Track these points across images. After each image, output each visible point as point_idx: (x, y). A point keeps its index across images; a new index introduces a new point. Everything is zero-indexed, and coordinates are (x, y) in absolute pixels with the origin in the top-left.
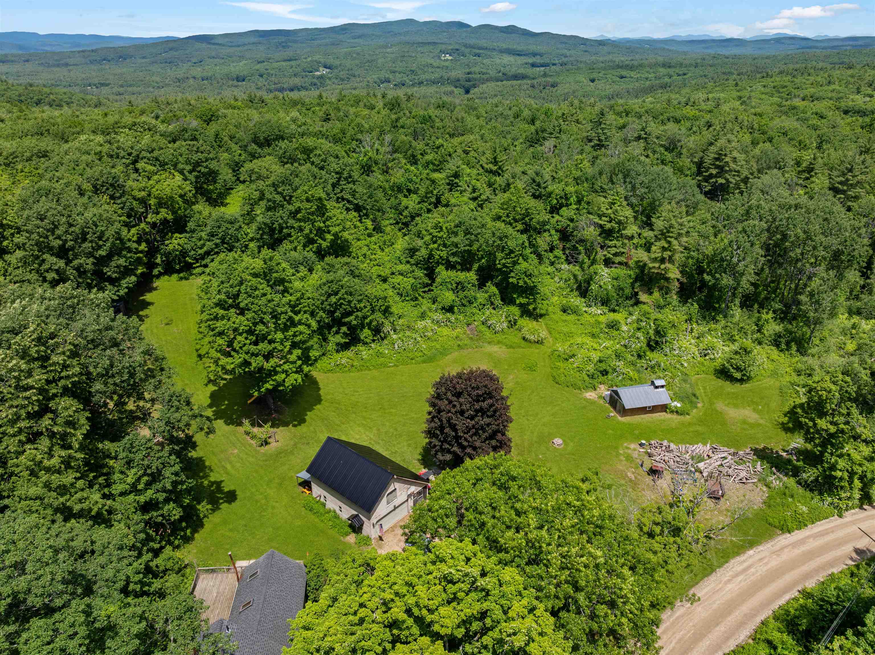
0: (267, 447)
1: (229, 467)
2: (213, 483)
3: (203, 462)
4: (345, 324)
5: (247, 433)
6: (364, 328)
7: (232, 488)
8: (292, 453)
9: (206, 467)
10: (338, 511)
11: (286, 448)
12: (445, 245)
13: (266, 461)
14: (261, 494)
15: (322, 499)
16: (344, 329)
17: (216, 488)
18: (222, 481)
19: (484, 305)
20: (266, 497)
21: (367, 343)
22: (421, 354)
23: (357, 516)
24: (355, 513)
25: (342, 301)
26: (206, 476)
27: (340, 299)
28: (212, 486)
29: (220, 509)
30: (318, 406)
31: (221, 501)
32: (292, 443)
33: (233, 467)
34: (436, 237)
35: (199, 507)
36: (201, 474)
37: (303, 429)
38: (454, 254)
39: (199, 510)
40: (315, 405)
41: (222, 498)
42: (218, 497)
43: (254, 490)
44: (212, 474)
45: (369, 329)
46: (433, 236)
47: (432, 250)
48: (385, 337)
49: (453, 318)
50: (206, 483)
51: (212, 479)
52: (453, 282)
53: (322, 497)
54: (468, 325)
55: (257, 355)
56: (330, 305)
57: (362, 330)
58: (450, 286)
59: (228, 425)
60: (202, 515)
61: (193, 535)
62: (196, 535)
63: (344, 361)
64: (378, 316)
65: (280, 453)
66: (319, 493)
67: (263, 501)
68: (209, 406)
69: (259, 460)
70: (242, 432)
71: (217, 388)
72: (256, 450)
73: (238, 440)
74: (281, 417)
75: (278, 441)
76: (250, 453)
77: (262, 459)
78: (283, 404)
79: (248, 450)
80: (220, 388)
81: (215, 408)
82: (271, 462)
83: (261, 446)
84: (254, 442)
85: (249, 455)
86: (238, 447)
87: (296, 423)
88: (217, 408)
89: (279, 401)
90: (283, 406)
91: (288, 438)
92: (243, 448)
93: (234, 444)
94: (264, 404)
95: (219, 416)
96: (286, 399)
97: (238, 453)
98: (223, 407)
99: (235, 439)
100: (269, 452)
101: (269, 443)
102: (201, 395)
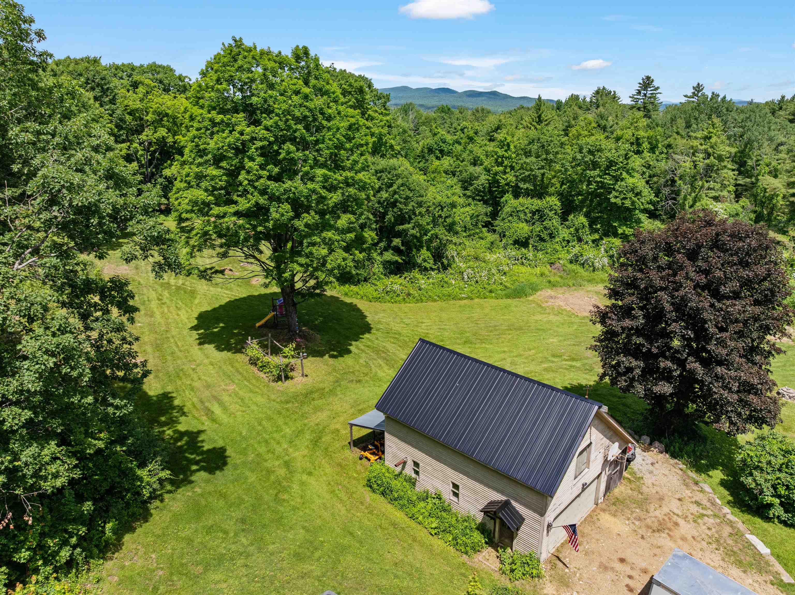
0: (289, 383)
1: (217, 410)
2: (182, 434)
3: (171, 399)
4: (399, 234)
5: (253, 362)
6: (422, 247)
7: (220, 444)
8: (332, 392)
9: (173, 408)
10: (448, 496)
11: (321, 386)
12: (512, 168)
13: (287, 402)
14: (278, 458)
15: (409, 471)
16: (397, 242)
17: (187, 443)
18: (200, 432)
19: (568, 242)
20: (287, 464)
21: (426, 269)
22: (501, 287)
23: (507, 504)
24: (499, 497)
25: (396, 196)
26: (172, 422)
27: (395, 193)
28: (180, 439)
29: (191, 482)
30: (367, 336)
31: (194, 467)
32: (332, 379)
33: (225, 409)
34: (503, 156)
35: (143, 473)
36: (163, 419)
37: (347, 360)
38: (524, 180)
39: (141, 479)
40: (363, 333)
41: (197, 463)
42: (187, 459)
43: (262, 449)
44: (182, 419)
45: (428, 249)
46: (499, 157)
47: (496, 174)
48: (449, 265)
49: (530, 255)
50: (169, 432)
51: (181, 428)
52: (527, 211)
53: (410, 464)
54: (551, 264)
55: (279, 200)
56: (379, 202)
57: (418, 250)
58: (522, 215)
59: (222, 350)
60: (146, 493)
61: (119, 539)
62: (127, 538)
63: (396, 287)
64: (440, 231)
65: (312, 392)
66: (402, 456)
67: (282, 472)
68: (195, 328)
69: (274, 401)
70: (245, 361)
71: (209, 309)
72: (268, 386)
73: (238, 371)
74: (310, 344)
75: (306, 376)
76: (257, 390)
77: (278, 400)
78: (312, 329)
79: (254, 385)
80: (214, 309)
81: (202, 331)
82: (297, 405)
83: (277, 382)
84: (264, 376)
85: (257, 392)
86: (237, 381)
87: (335, 353)
88: (206, 330)
89: (305, 325)
90: (311, 332)
91: (323, 372)
92: (246, 383)
93: (229, 376)
94: (281, 329)
95: (207, 340)
96: (315, 325)
97: (237, 389)
98: (215, 330)
99: (232, 369)
100: (292, 390)
101: (292, 378)
102: (183, 315)
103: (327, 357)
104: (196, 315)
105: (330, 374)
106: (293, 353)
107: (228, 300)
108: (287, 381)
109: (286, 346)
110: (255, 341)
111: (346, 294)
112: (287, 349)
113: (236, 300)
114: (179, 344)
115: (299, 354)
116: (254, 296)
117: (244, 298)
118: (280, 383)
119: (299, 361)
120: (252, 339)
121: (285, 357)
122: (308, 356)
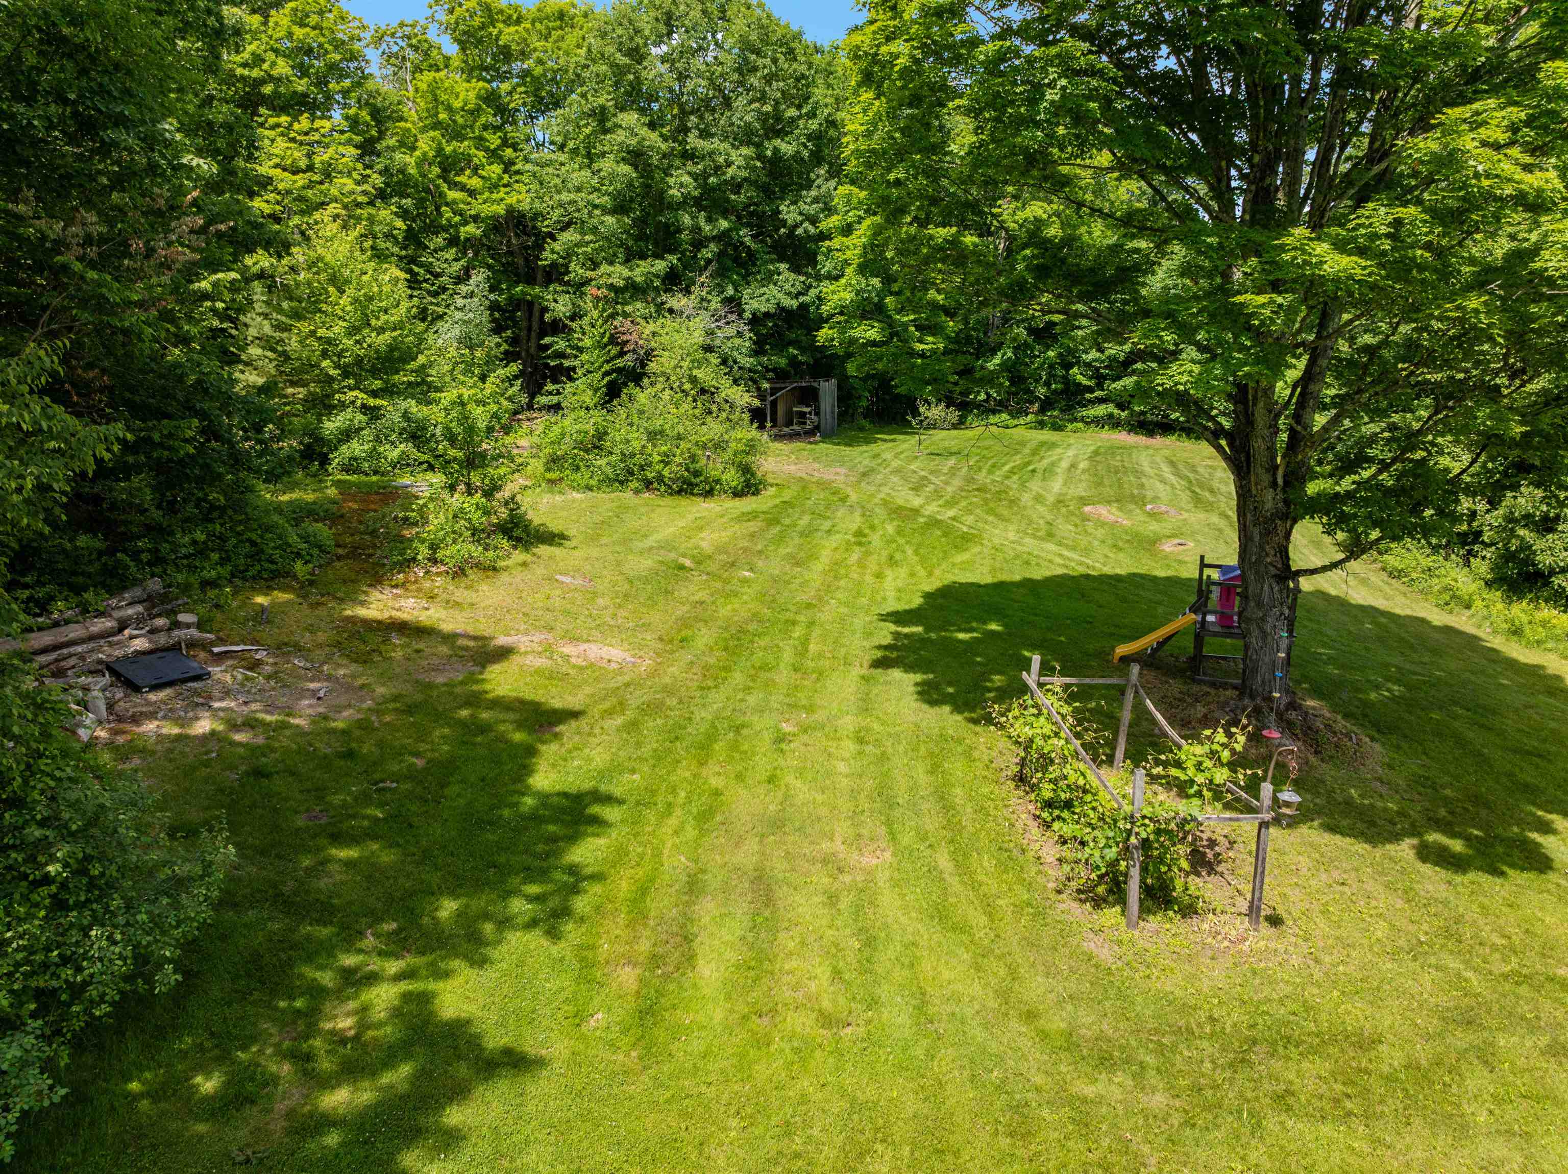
0: (1157, 933)
11: (1357, 1014)
13: (1106, 1058)
33: (756, 964)
65: (1284, 1040)
68: (899, 617)
69: (1031, 1016)
70: (1000, 763)
71: (988, 579)
72: (1039, 914)
73: (942, 796)
74: (1327, 771)
75: (1275, 921)
76: (978, 919)
77: (1057, 1023)
78: (1346, 716)
79: (975, 886)
80: (1000, 586)
81: (920, 629)
82: (1159, 1101)
83: (1098, 903)
84: (1051, 852)
85: (961, 928)
86: (906, 839)
87: (1457, 846)
88: (927, 630)
89: (1317, 692)
90: (1341, 724)
91: (1381, 931)
92: (944, 861)
93: (892, 805)
94: (1213, 685)
95: (912, 658)
96: (1366, 704)
97: (883, 877)
98: (961, 636)
99: (923, 778)
100: (1170, 985)
101: (1189, 910)
102: (893, 580)
103: (1405, 849)
104: (931, 586)
105: (1416, 951)
106: (1221, 776)
107: (1060, 571)
108: (1154, 922)
109: (1194, 736)
110: (1057, 682)
111: (1516, 632)
112: (1199, 750)
113: (1087, 577)
114: (813, 647)
115: (1253, 787)
116: (1154, 579)
117: (1118, 578)
118: (1111, 915)
119: (1248, 826)
120: (1046, 669)
121: (1182, 789)
122: (1303, 816)
